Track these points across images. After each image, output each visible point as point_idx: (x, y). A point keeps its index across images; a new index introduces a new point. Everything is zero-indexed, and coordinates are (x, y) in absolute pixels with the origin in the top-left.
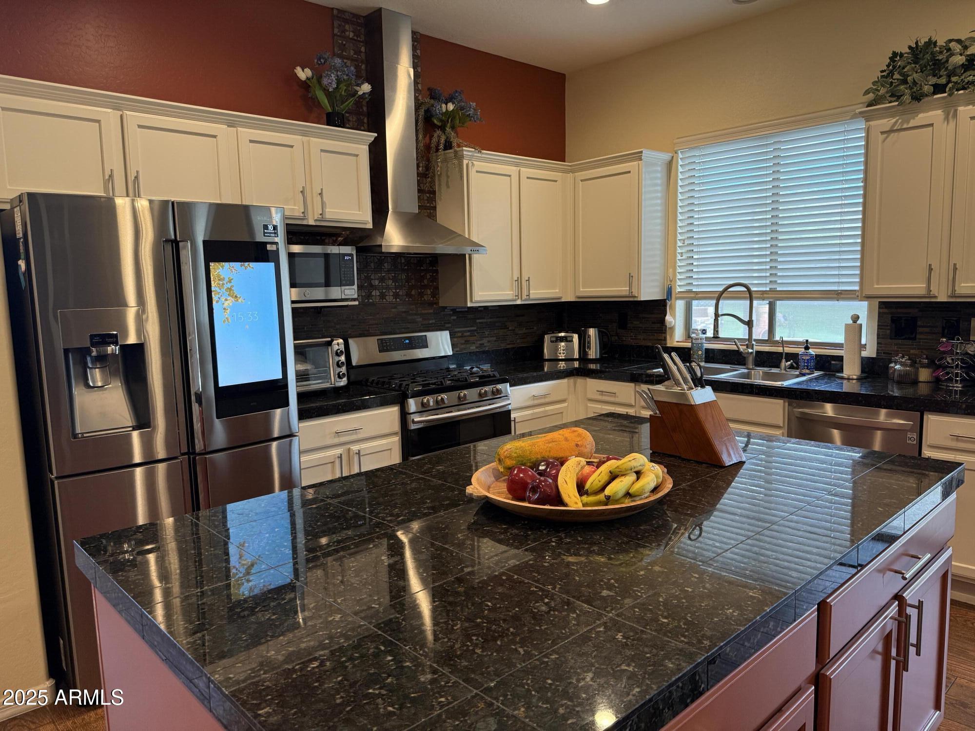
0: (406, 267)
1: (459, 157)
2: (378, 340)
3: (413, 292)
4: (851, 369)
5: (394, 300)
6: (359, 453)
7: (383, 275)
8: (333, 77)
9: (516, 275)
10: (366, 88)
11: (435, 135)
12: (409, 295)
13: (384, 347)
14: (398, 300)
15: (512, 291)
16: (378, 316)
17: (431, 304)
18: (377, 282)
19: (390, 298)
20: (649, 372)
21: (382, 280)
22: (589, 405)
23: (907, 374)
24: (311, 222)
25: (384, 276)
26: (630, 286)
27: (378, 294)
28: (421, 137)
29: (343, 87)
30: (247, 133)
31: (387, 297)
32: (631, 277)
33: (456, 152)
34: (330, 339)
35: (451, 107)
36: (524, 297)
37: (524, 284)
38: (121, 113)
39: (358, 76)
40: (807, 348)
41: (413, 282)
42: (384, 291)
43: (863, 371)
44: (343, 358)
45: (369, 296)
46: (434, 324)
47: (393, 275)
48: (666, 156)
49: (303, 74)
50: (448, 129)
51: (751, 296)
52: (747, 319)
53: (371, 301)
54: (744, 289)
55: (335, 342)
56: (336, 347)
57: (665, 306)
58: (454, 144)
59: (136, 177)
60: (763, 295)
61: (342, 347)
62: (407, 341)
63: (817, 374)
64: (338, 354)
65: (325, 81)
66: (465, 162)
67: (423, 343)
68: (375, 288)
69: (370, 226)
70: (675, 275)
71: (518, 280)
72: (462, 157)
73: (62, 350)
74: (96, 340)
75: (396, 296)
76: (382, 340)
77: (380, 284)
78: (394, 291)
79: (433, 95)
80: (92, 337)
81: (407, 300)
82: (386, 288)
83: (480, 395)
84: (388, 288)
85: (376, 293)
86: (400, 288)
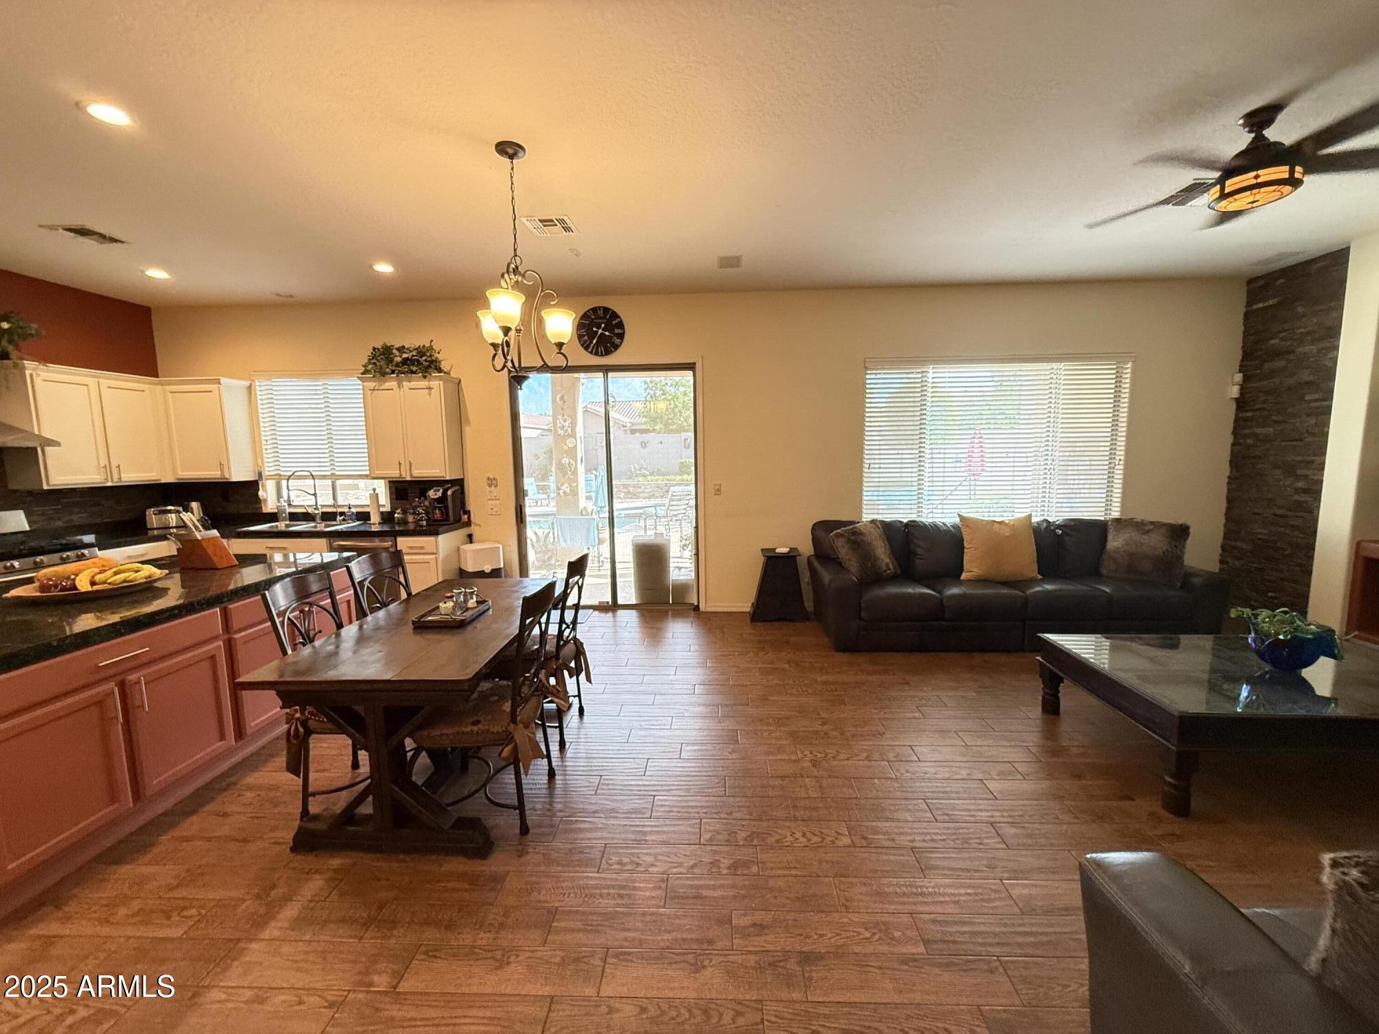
1: (20, 368)
4: (375, 518)
15: (100, 474)
20: (240, 530)
23: (402, 519)
26: (222, 470)
32: (221, 465)
33: (15, 363)
35: (5, 325)
36: (116, 479)
37: (115, 471)
40: (350, 508)
43: (382, 519)
48: (247, 383)
50: (4, 343)
51: (313, 477)
52: (313, 492)
54: (309, 474)
57: (258, 484)
58: (13, 357)
60: (324, 477)
63: (358, 523)
66: (28, 372)
70: (263, 464)
71: (105, 466)
72: (24, 368)
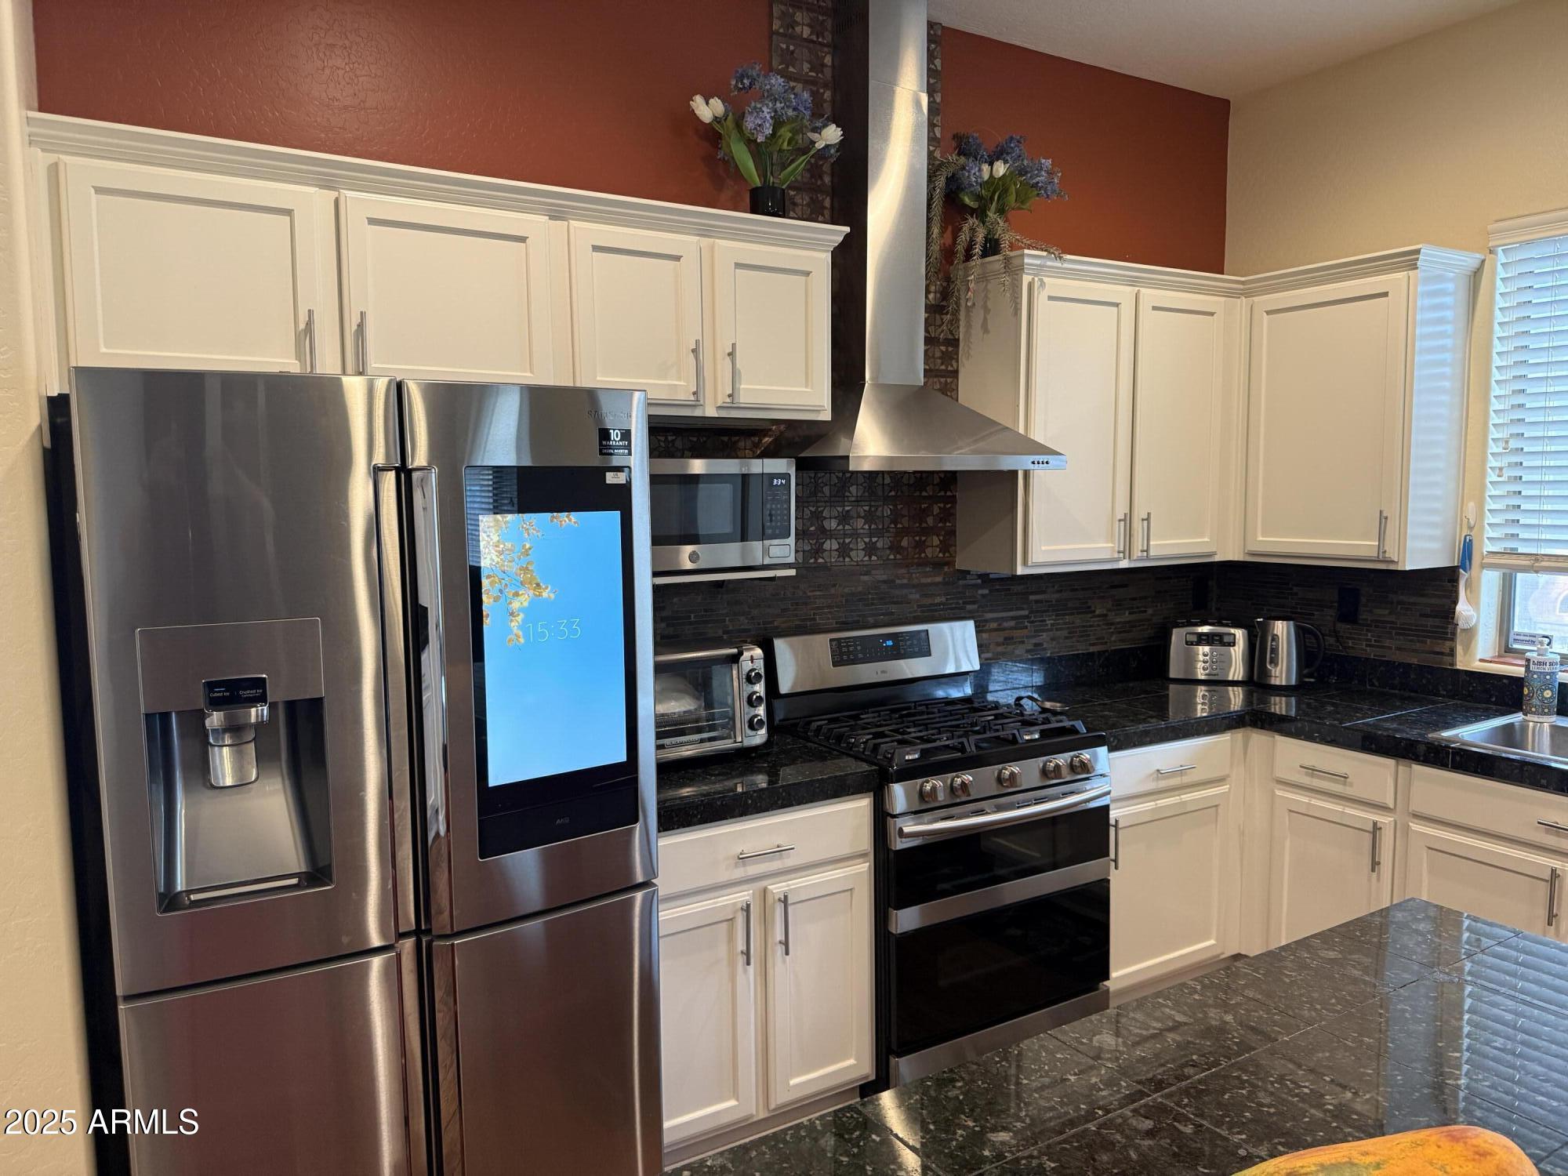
0: (893, 493)
1: (1014, 270)
2: (831, 640)
3: (905, 543)
5: (867, 558)
6: (785, 901)
7: (847, 508)
8: (766, 112)
9: (1121, 510)
10: (832, 134)
11: (966, 227)
12: (895, 548)
13: (843, 655)
14: (874, 558)
15: (1112, 542)
16: (833, 591)
17: (938, 565)
18: (834, 524)
19: (858, 555)
21: (844, 518)
22: (1278, 793)
24: (711, 412)
25: (848, 511)
26: (1381, 538)
27: (835, 546)
28: (936, 231)
29: (785, 133)
30: (588, 231)
31: (853, 554)
32: (1383, 519)
33: (1007, 259)
34: (735, 651)
35: (1000, 169)
36: (1137, 553)
37: (1138, 527)
38: (334, 194)
39: (816, 114)
41: (905, 521)
42: (847, 541)
44: (760, 688)
45: (818, 551)
46: (944, 604)
47: (867, 508)
48: (1474, 259)
49: (707, 110)
50: (992, 215)
53: (820, 560)
55: (746, 655)
56: (746, 665)
57: (1456, 580)
58: (1004, 245)
59: (361, 326)
61: (760, 666)
62: (890, 643)
64: (750, 680)
65: (750, 123)
66: (1026, 279)
67: (921, 647)
68: (832, 535)
69: (826, 416)
70: (1480, 515)
71: (1125, 520)
72: (1021, 268)
73: (142, 717)
74: (219, 692)
75: (870, 549)
76: (838, 640)
77: (841, 527)
78: (867, 540)
79: (964, 147)
80: (211, 686)
81: (892, 557)
82: (851, 536)
83: (1045, 773)
84: (855, 535)
85: (831, 545)
86: (879, 533)
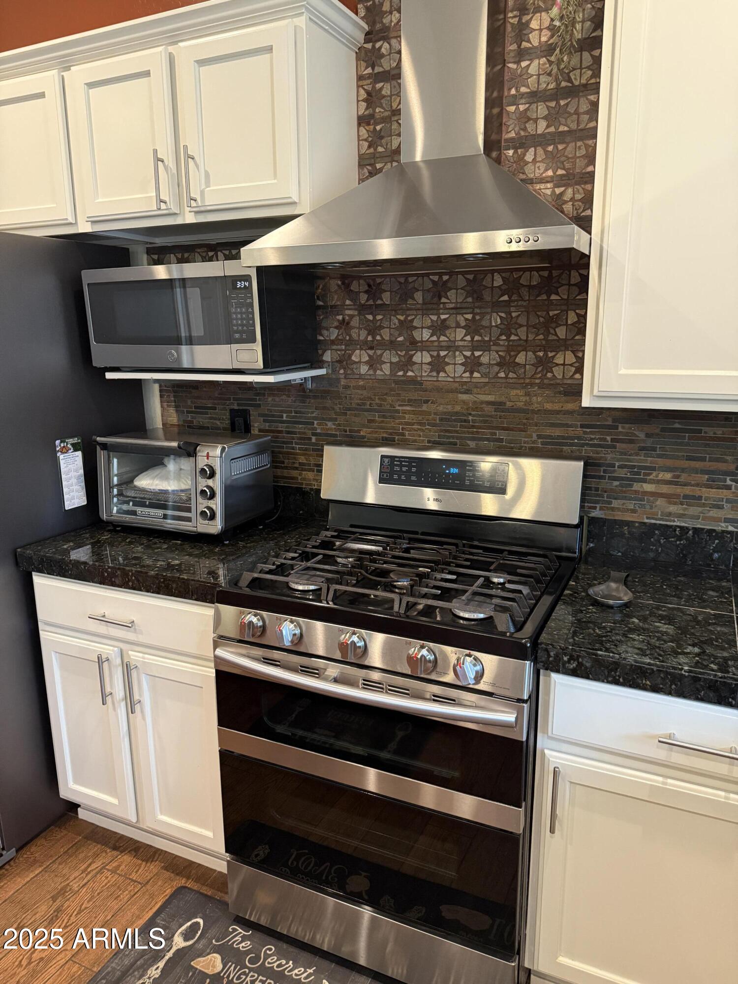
0: (506, 298)
2: (383, 457)
3: (521, 358)
5: (467, 374)
7: (443, 317)
12: (507, 364)
13: (394, 473)
14: (476, 375)
16: (425, 407)
17: (572, 389)
18: (426, 334)
19: (455, 370)
21: (440, 328)
25: (445, 320)
27: (427, 358)
31: (448, 368)
41: (522, 332)
42: (443, 353)
45: (408, 363)
46: (579, 438)
47: (469, 316)
53: (410, 373)
56: (202, 461)
62: (454, 471)
67: (495, 482)
68: (424, 346)
75: (472, 365)
76: (392, 458)
77: (434, 338)
78: (468, 354)
81: (502, 375)
82: (448, 348)
84: (452, 347)
85: (422, 357)
86: (484, 347)
